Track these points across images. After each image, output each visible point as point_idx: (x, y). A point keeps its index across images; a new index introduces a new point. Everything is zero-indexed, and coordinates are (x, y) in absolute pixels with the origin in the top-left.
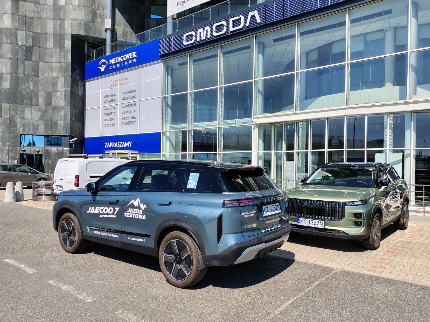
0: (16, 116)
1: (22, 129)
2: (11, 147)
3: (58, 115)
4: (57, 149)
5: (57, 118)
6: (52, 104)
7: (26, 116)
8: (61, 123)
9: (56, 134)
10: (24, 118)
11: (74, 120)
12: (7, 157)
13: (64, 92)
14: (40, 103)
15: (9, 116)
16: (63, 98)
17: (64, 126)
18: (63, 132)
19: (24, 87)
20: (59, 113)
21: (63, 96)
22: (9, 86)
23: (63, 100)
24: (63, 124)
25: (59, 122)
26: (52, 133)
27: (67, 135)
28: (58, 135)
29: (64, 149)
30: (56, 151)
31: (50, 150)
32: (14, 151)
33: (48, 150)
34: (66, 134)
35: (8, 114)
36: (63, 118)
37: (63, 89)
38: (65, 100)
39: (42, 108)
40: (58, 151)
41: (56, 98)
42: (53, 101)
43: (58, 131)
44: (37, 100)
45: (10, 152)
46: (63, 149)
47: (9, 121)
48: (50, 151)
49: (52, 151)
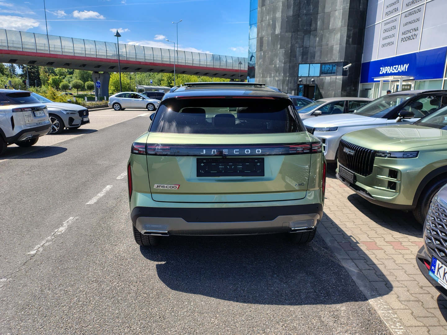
0: (296, 45)
1: (300, 58)
2: (290, 78)
3: (334, 39)
4: (331, 78)
5: (333, 42)
6: (330, 26)
7: (305, 43)
8: (337, 48)
9: (331, 61)
10: (303, 46)
11: (351, 42)
12: (287, 88)
13: (342, 10)
14: (318, 27)
15: (290, 45)
16: (341, 17)
17: (340, 51)
18: (337, 59)
19: (305, 12)
20: (336, 36)
21: (341, 14)
22: (292, 13)
23: (341, 20)
24: (338, 49)
25: (334, 47)
26: (327, 60)
27: (342, 61)
28: (333, 61)
29: (338, 77)
30: (330, 81)
31: (324, 79)
32: (292, 82)
33: (322, 79)
34: (340, 60)
35: (290, 43)
36: (339, 42)
37: (342, 6)
38: (342, 19)
39: (320, 33)
40: (331, 80)
41: (334, 20)
42: (331, 23)
43: (333, 57)
44: (316, 24)
45: (289, 83)
46: (336, 77)
47: (290, 51)
48: (324, 81)
49: (326, 81)
